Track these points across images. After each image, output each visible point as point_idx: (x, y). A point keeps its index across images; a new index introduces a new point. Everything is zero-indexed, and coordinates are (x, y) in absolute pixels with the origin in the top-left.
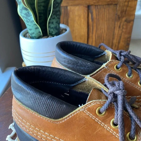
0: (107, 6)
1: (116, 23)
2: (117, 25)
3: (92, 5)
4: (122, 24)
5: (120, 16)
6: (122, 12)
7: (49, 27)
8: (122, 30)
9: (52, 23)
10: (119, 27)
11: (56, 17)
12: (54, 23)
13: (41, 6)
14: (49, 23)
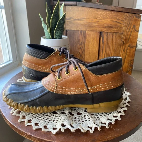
0: (115, 33)
1: (122, 47)
2: (122, 48)
3: (103, 32)
4: (126, 48)
5: (124, 42)
6: (126, 39)
7: (55, 35)
8: (126, 53)
9: (57, 33)
10: (124, 50)
11: (59, 30)
12: (58, 33)
13: (53, 24)
14: (55, 32)
